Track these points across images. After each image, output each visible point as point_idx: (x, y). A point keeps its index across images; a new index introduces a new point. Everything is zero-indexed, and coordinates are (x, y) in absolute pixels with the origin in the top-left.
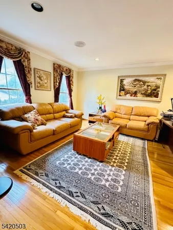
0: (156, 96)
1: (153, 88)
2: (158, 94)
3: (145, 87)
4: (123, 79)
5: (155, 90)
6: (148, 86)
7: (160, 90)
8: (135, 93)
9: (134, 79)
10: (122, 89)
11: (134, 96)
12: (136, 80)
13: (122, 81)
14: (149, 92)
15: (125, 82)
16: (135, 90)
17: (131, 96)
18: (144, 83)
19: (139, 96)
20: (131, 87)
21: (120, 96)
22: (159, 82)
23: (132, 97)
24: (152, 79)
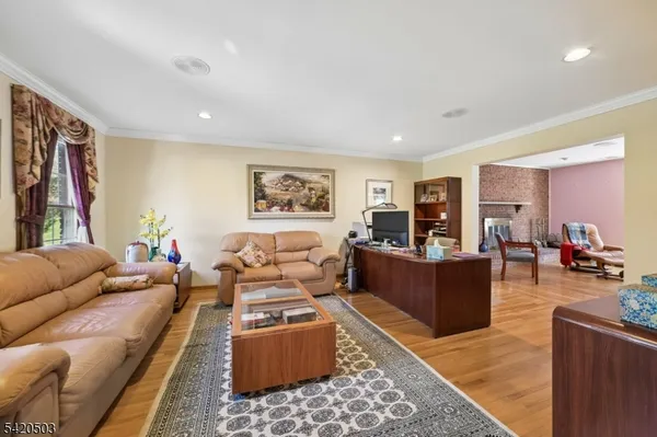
0: (326, 209)
1: (319, 193)
2: (328, 204)
3: (306, 191)
4: (261, 173)
5: (322, 197)
6: (311, 189)
7: (330, 196)
8: (289, 205)
9: (282, 173)
10: (260, 194)
11: (288, 210)
12: (287, 177)
13: (257, 177)
14: (314, 200)
15: (265, 180)
16: (288, 197)
17: (282, 210)
18: (303, 183)
19: (298, 210)
20: (278, 192)
21: (257, 210)
22: (327, 183)
23: (284, 213)
24: (315, 177)
